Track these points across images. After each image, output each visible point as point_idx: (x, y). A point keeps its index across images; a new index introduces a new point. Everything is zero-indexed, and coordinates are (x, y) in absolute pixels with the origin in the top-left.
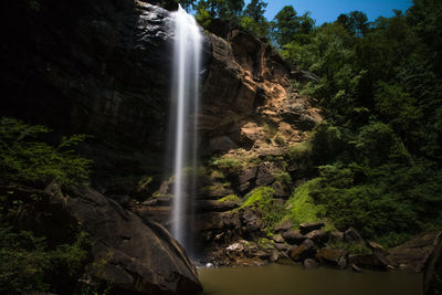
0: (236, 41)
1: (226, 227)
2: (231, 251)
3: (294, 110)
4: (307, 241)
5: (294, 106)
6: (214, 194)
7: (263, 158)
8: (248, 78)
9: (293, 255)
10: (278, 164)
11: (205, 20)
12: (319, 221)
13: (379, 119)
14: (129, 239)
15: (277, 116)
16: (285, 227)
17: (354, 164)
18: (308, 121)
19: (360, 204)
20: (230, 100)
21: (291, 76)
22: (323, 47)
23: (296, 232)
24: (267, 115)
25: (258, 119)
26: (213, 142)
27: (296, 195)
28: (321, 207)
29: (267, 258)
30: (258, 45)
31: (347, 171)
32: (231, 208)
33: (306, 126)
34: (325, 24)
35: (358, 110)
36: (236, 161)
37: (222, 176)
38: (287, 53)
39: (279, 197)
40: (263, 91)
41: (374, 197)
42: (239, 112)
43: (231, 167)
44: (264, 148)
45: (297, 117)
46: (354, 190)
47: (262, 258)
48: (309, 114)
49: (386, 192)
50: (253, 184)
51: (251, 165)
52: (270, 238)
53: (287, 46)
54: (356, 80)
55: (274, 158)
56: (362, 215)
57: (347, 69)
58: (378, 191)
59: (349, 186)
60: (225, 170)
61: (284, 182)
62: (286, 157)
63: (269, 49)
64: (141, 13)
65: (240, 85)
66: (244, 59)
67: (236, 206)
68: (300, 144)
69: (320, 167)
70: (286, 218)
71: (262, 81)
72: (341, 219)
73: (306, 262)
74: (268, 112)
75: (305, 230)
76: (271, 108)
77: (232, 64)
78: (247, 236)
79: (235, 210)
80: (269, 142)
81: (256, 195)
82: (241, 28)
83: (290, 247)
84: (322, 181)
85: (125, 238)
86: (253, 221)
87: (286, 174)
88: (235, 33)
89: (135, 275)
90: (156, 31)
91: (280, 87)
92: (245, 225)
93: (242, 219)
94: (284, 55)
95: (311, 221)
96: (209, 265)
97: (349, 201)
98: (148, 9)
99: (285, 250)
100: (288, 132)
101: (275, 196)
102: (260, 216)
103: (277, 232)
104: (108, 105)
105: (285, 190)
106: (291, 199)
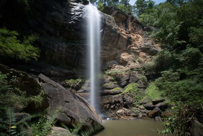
0: (116, 16)
1: (115, 102)
2: (119, 113)
3: (147, 46)
4: (156, 108)
5: (146, 44)
6: (109, 87)
7: (132, 69)
8: (123, 32)
9: (149, 115)
10: (140, 72)
11: (101, 8)
12: (162, 98)
13: (192, 46)
14: (68, 102)
15: (138, 49)
16: (144, 102)
17: (180, 70)
18: (154, 51)
19: (184, 89)
20: (115, 43)
21: (144, 30)
22: (159, 13)
23: (150, 104)
24: (133, 49)
25: (129, 51)
26: (108, 63)
27: (150, 87)
28: (163, 92)
29: (136, 116)
30: (127, 17)
31: (176, 73)
32: (118, 94)
33: (153, 53)
34: (160, 4)
35: (180, 42)
36: (119, 71)
37: (113, 78)
38: (141, 19)
39: (141, 88)
40: (130, 38)
41: (191, 85)
42: (120, 49)
43: (117, 74)
44: (132, 65)
45: (148, 49)
46: (180, 82)
47: (134, 116)
48: (154, 47)
49: (198, 82)
50: (128, 82)
51: (127, 73)
52: (137, 107)
53: (141, 16)
54: (178, 27)
55: (138, 70)
56: (185, 95)
57: (173, 22)
58: (193, 82)
59: (177, 80)
60: (114, 76)
61: (143, 81)
62: (144, 69)
63: (133, 18)
64: (72, 7)
65: (119, 36)
66: (121, 24)
67: (120, 93)
68: (150, 62)
69: (162, 72)
70: (145, 97)
71: (130, 33)
72: (174, 97)
73: (156, 118)
74: (134, 48)
75: (155, 103)
76: (135, 46)
77: (115, 27)
78: (126, 106)
79: (120, 95)
80: (135, 62)
81: (130, 87)
82: (118, 10)
83: (148, 111)
84: (163, 79)
85: (67, 102)
86: (129, 99)
87: (144, 77)
88: (116, 12)
89: (72, 118)
90: (79, 15)
91: (139, 36)
92: (125, 101)
93: (123, 99)
94: (140, 20)
95: (158, 98)
96: (108, 119)
97: (177, 88)
98: (75, 5)
99: (145, 113)
100: (144, 57)
101: (139, 88)
102: (132, 97)
103: (141, 104)
104: (61, 49)
105: (144, 84)
106: (147, 88)
